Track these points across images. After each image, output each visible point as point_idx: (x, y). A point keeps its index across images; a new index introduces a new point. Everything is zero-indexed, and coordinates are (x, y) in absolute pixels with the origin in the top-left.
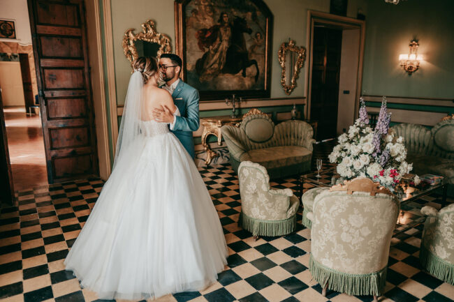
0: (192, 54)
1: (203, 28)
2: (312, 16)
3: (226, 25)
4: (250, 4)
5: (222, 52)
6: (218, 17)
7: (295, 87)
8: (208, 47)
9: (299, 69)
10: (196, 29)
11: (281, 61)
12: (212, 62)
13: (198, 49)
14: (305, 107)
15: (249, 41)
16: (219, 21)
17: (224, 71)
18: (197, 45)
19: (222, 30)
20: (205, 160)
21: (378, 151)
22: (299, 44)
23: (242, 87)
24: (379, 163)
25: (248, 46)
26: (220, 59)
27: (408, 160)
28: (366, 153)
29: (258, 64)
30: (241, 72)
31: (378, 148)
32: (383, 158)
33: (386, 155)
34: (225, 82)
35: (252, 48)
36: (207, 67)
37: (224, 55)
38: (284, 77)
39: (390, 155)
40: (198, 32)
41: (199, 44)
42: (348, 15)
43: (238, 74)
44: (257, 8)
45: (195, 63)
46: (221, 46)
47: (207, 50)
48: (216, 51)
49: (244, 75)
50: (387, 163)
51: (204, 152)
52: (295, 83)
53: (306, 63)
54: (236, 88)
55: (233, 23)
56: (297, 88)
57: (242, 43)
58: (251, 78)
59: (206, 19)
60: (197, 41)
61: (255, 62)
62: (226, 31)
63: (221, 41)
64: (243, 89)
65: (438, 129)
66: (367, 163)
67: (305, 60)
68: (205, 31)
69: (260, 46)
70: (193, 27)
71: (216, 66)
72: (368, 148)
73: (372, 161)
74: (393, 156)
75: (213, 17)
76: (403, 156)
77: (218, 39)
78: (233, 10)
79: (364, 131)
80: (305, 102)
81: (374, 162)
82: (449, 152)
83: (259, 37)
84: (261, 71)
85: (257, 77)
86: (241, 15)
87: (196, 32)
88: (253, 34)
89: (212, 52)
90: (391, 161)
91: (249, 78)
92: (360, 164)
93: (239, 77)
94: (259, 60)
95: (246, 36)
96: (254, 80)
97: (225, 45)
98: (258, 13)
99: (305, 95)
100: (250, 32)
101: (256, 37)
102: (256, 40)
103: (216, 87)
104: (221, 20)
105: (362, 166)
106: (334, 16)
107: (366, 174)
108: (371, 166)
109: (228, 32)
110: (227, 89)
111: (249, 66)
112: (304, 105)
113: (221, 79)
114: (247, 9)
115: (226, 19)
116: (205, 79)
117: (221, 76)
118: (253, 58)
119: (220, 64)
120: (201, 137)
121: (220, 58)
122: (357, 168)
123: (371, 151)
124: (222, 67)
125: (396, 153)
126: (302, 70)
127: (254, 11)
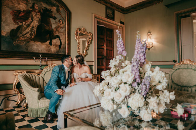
0: (7, 25)
1: (18, 9)
2: (95, 17)
3: (37, 11)
4: (55, 2)
5: (33, 27)
6: (31, 5)
7: (86, 55)
8: (22, 23)
9: (89, 45)
10: (11, 9)
11: (77, 38)
12: (25, 32)
13: (13, 23)
14: (94, 67)
15: (54, 23)
16: (31, 8)
17: (34, 40)
18: (11, 19)
19: (33, 14)
20: (16, 101)
21: (138, 80)
22: (88, 31)
23: (49, 52)
24: (139, 93)
25: (54, 26)
26: (31, 32)
27: (170, 88)
28: (125, 83)
29: (61, 38)
30: (49, 41)
31: (137, 77)
32: (144, 87)
33: (147, 83)
34: (35, 47)
35: (57, 28)
36: (21, 35)
37: (35, 29)
38: (78, 48)
39: (150, 83)
40: (13, 11)
41: (13, 19)
42: (115, 20)
43: (46, 43)
44: (60, 6)
45: (9, 31)
46: (32, 24)
47: (20, 24)
48: (28, 26)
49: (50, 44)
50: (148, 93)
51: (15, 95)
52: (87, 53)
53: (93, 42)
54: (44, 51)
55: (42, 11)
56: (88, 55)
57: (49, 24)
58: (56, 46)
59: (20, 4)
60: (11, 17)
61: (58, 37)
62: (36, 15)
63: (33, 20)
64: (50, 53)
65: (174, 72)
66: (127, 93)
67: (92, 40)
68: (19, 12)
69: (62, 28)
70: (8, 7)
71: (28, 35)
72: (127, 78)
73: (133, 92)
74: (153, 84)
75: (26, 4)
76: (164, 84)
77: (30, 19)
78: (42, 3)
79: (123, 65)
80: (94, 64)
81: (134, 92)
82: (184, 86)
83: (61, 23)
84: (63, 43)
85: (60, 46)
86: (48, 7)
87: (11, 11)
88: (57, 20)
89: (25, 26)
90: (153, 91)
91: (54, 46)
92: (121, 96)
93: (46, 44)
94: (61, 36)
95: (52, 20)
96: (58, 48)
97: (35, 23)
98: (61, 9)
99: (93, 60)
100: (55, 18)
101: (59, 22)
102: (59, 24)
103: (27, 50)
104: (33, 7)
105: (123, 98)
106: (108, 20)
107: (128, 107)
108: (132, 96)
109: (38, 16)
110: (37, 52)
111: (54, 39)
112: (93, 65)
113: (32, 45)
114: (53, 5)
115: (36, 7)
116: (18, 43)
117: (32, 43)
118: (57, 34)
119: (31, 35)
120: (12, 84)
121: (31, 30)
122: (118, 100)
123: (130, 80)
124: (33, 37)
125: (157, 80)
126: (90, 45)
127: (58, 7)
